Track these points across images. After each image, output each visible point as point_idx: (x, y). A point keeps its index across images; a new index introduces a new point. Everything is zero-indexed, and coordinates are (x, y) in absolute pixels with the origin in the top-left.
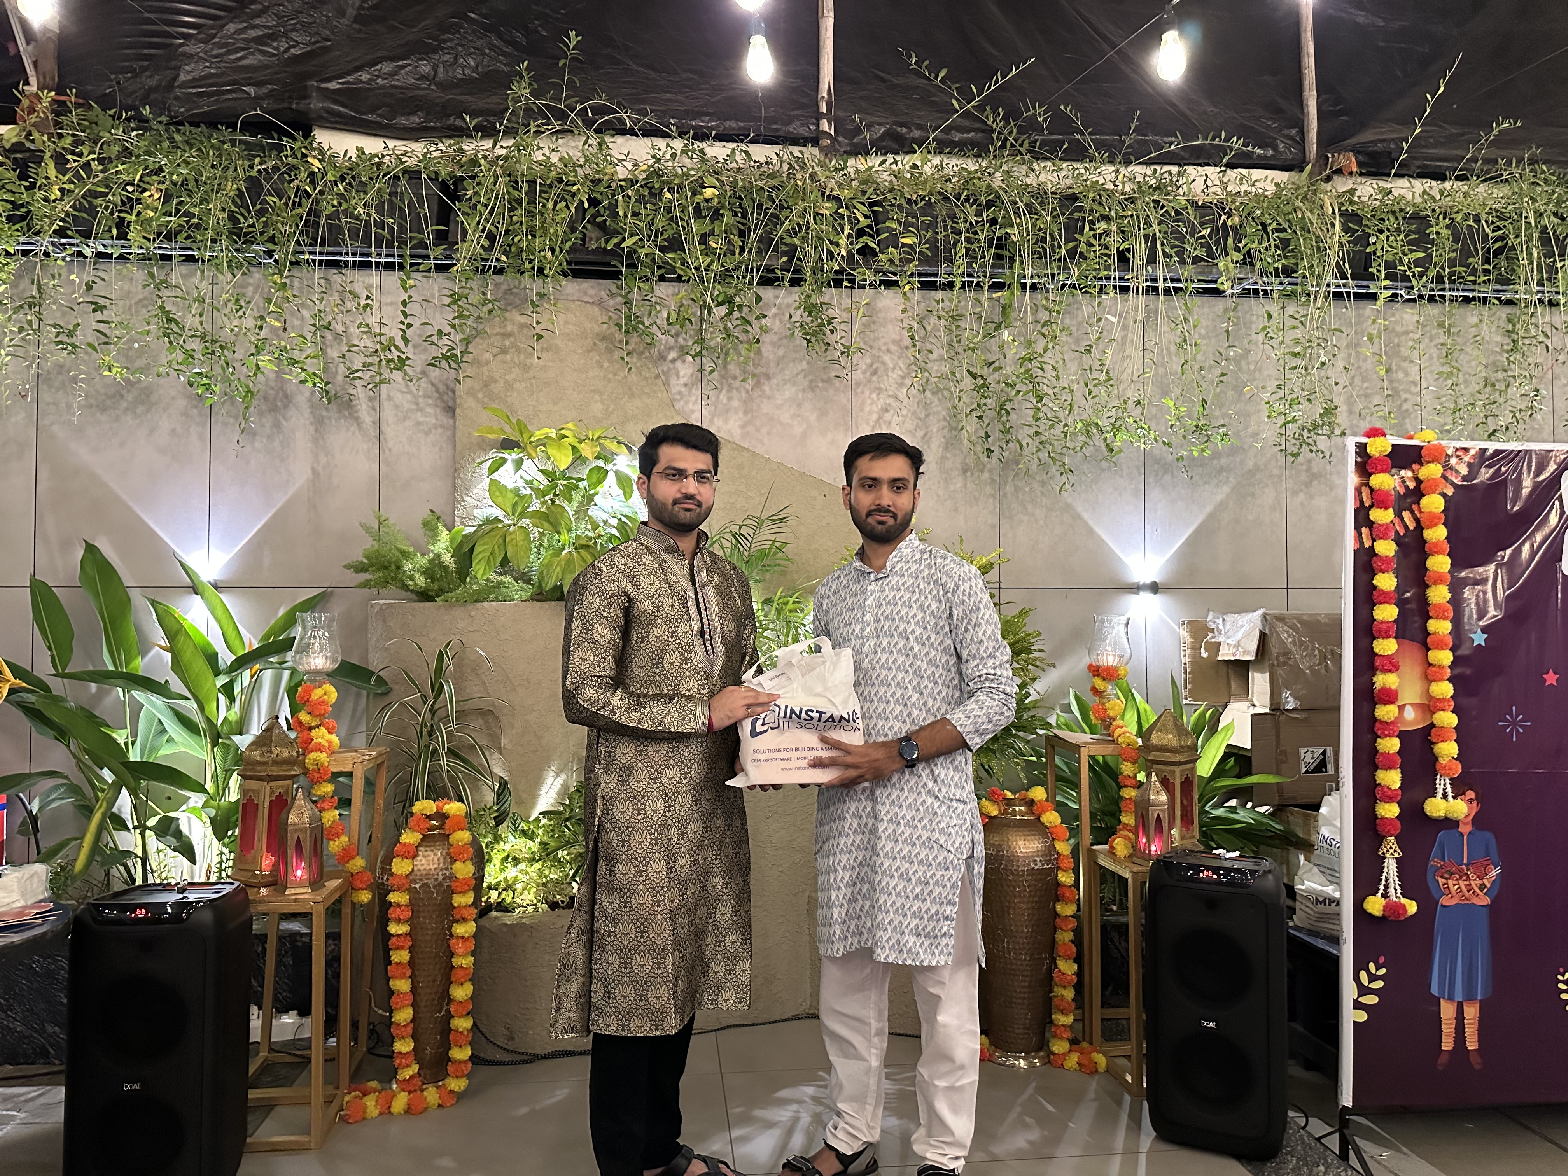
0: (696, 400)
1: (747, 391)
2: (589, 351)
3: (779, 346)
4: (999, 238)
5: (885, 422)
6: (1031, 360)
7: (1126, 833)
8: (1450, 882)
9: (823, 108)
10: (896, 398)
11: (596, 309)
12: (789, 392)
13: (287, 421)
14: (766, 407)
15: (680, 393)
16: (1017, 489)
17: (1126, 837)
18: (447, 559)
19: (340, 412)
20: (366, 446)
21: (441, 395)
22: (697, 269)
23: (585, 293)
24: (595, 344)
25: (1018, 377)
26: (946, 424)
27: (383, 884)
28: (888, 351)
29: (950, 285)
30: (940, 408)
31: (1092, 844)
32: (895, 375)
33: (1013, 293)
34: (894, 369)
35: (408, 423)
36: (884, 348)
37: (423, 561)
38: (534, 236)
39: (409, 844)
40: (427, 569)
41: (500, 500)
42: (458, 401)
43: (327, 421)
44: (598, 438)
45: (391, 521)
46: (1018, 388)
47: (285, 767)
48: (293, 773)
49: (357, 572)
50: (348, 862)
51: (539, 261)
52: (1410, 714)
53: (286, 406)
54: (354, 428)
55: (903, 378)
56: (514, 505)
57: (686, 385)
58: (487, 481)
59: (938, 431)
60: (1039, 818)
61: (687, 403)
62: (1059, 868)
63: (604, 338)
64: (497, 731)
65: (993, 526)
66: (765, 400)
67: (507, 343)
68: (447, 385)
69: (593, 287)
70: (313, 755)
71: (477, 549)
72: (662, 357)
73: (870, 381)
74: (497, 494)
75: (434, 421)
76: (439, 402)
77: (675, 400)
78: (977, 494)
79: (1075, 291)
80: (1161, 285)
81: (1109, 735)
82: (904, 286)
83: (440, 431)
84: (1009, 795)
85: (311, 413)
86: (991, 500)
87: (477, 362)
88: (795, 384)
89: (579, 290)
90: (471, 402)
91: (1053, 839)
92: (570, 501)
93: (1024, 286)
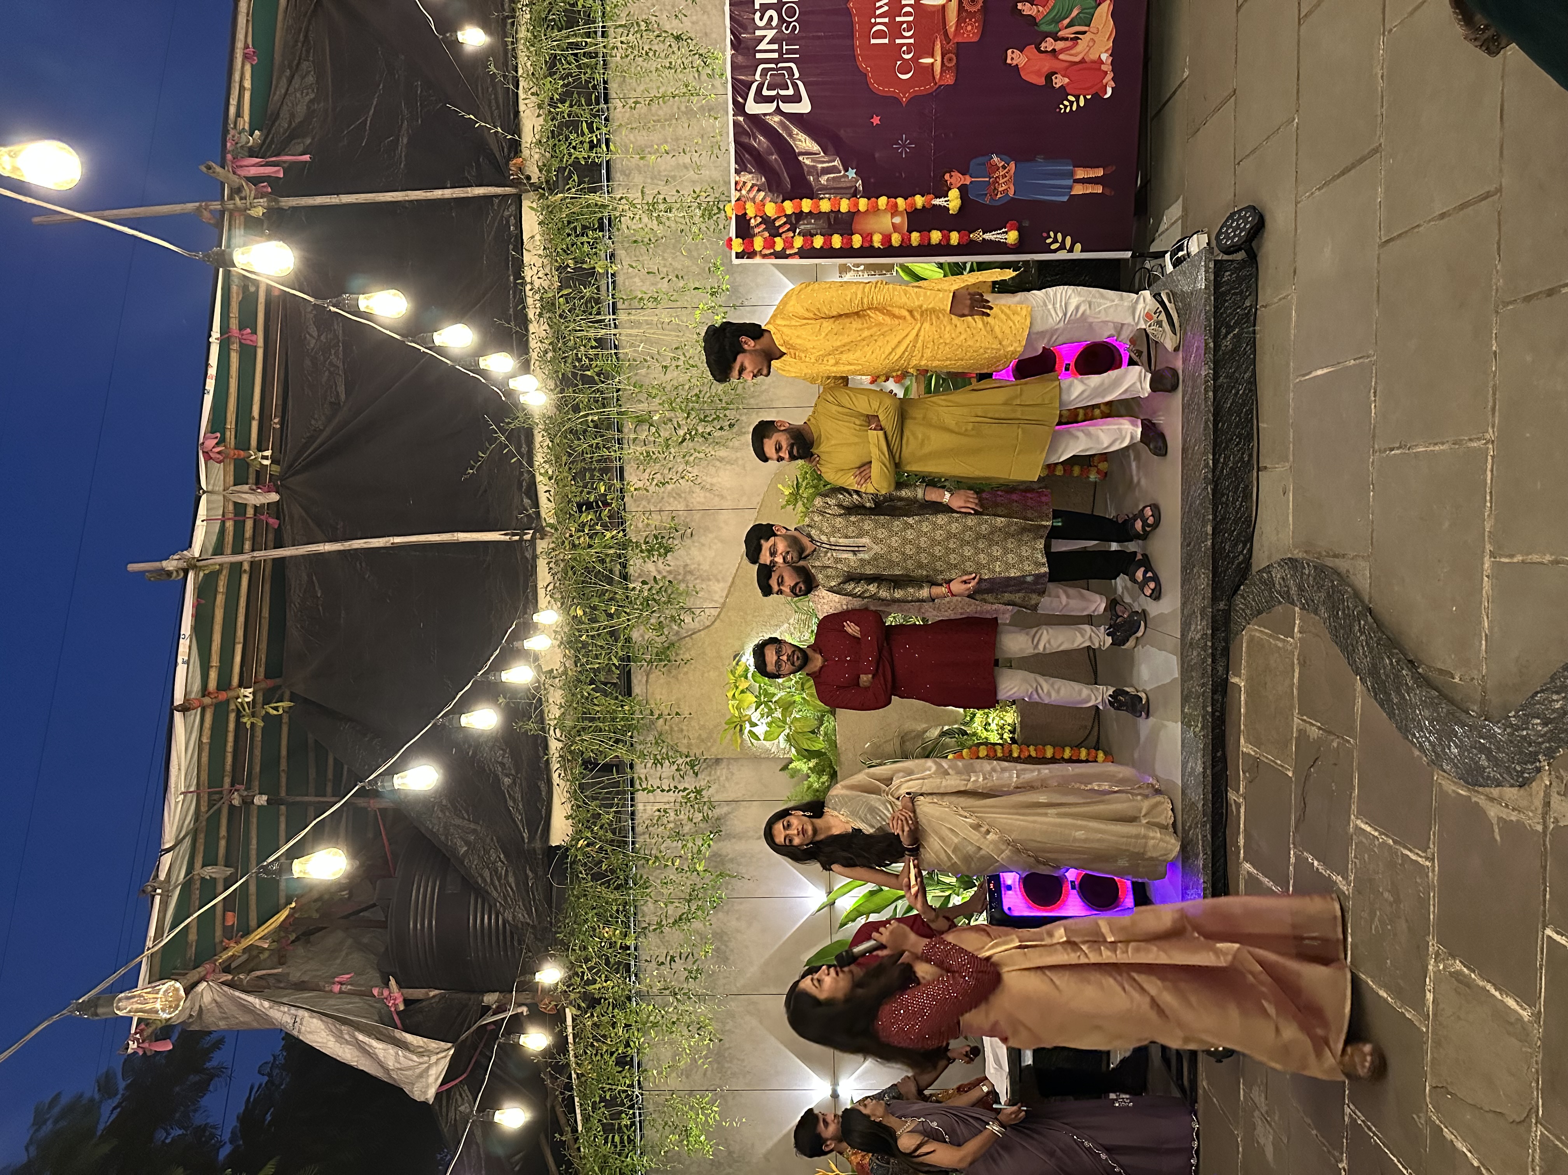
1: (696, 579)
2: (677, 679)
8: (1000, 189)
9: (517, 538)
11: (651, 676)
12: (695, 552)
13: (730, 854)
14: (705, 567)
18: (811, 763)
19: (725, 825)
20: (742, 810)
23: (640, 681)
35: (727, 785)
37: (813, 778)
38: (616, 717)
40: (817, 774)
41: (775, 734)
42: (714, 757)
43: (730, 832)
52: (897, 220)
53: (720, 855)
54: (731, 816)
56: (779, 727)
58: (764, 742)
59: (717, 452)
64: (913, 734)
66: (701, 567)
67: (676, 729)
73: (685, 499)
74: (771, 735)
83: (731, 767)
85: (726, 841)
87: (689, 746)
89: (640, 687)
92: (774, 695)
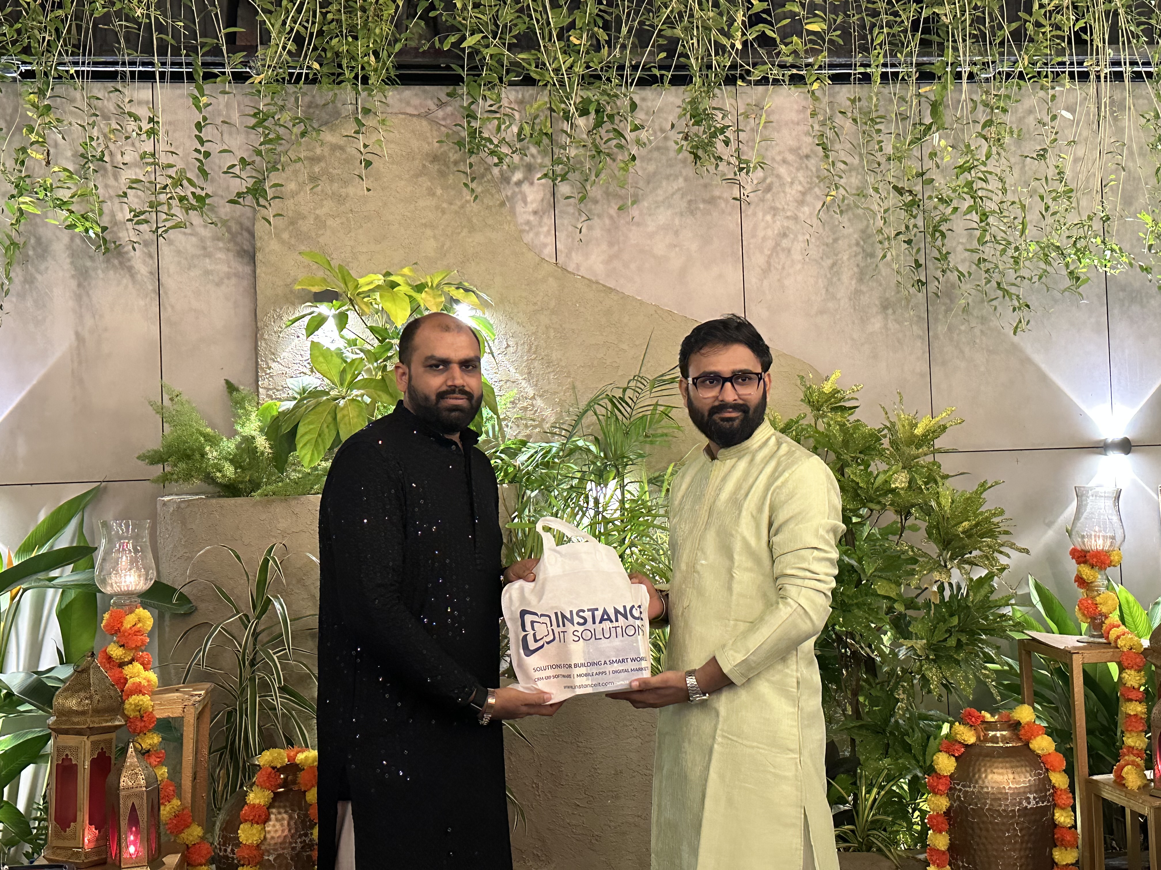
0: (549, 231)
2: (417, 176)
3: (650, 159)
4: (927, 20)
5: (783, 250)
6: (970, 169)
7: (1132, 758)
10: (796, 218)
11: (425, 123)
12: (663, 216)
13: (40, 273)
14: (634, 236)
15: (528, 223)
16: (951, 329)
17: (1133, 763)
18: (262, 443)
19: (108, 261)
20: (142, 303)
21: (233, 237)
22: (557, 71)
23: (408, 103)
24: (424, 166)
25: (954, 191)
26: (859, 250)
27: (227, 857)
28: (784, 161)
29: (866, 78)
30: (851, 230)
31: (1092, 774)
32: (793, 192)
33: (945, 88)
34: (792, 183)
35: (195, 273)
36: (778, 158)
37: (230, 445)
38: (355, 38)
39: (259, 804)
40: (235, 455)
41: (324, 367)
42: (258, 244)
43: (92, 274)
44: (438, 285)
45: (184, 398)
46: (955, 203)
47: (107, 717)
48: (117, 723)
49: (152, 463)
50: (181, 831)
51: (363, 68)
54: (126, 280)
55: (804, 194)
56: (342, 373)
57: (535, 213)
59: (849, 259)
60: (1027, 745)
61: (537, 234)
62: (1055, 806)
63: (435, 158)
65: (922, 375)
66: (634, 228)
67: (317, 169)
68: (241, 224)
69: (416, 95)
70: (134, 699)
71: (301, 430)
72: (505, 179)
73: (762, 200)
74: (321, 359)
75: (225, 268)
76: (231, 245)
77: (522, 231)
78: (900, 335)
79: (1022, 82)
80: (1127, 70)
81: (1101, 636)
82: (812, 84)
83: (234, 280)
84: (988, 717)
85: (72, 263)
86: (919, 343)
88: (670, 206)
89: (401, 100)
90: (274, 245)
91: (1047, 770)
93: (958, 76)
